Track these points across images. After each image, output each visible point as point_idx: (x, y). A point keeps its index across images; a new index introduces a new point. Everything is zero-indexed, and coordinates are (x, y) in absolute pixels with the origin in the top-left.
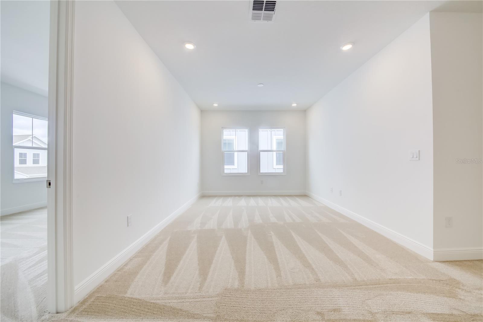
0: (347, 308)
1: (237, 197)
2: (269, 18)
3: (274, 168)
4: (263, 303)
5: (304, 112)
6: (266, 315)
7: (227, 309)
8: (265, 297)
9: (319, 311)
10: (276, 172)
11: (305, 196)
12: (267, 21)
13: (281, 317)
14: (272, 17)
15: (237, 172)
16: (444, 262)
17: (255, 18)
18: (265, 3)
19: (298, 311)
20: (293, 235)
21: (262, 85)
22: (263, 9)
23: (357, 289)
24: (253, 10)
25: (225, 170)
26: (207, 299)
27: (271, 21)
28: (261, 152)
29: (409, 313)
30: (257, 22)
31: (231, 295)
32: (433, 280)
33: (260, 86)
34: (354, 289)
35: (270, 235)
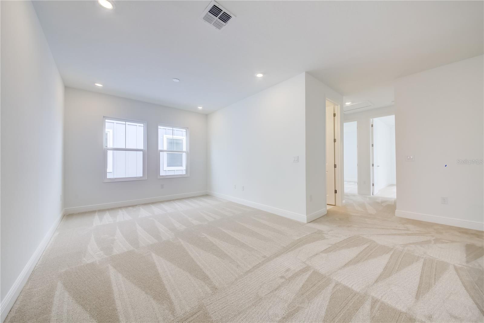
0: (292, 266)
1: (130, 208)
2: (219, 27)
3: (164, 170)
4: (243, 292)
5: (206, 116)
6: (253, 298)
7: (219, 313)
8: (242, 286)
9: (280, 276)
10: (175, 174)
11: (207, 195)
12: (216, 28)
13: (263, 293)
14: (222, 27)
15: (125, 177)
16: (311, 222)
17: (206, 18)
18: (222, 12)
19: (269, 283)
20: (224, 231)
21: (178, 81)
22: (218, 17)
23: (288, 252)
24: (209, 11)
25: (107, 173)
26: (192, 318)
27: (219, 30)
28: (160, 152)
29: (317, 254)
30: (207, 24)
31: (212, 301)
32: (313, 233)
33: (175, 80)
34: (287, 253)
35: (204, 236)
